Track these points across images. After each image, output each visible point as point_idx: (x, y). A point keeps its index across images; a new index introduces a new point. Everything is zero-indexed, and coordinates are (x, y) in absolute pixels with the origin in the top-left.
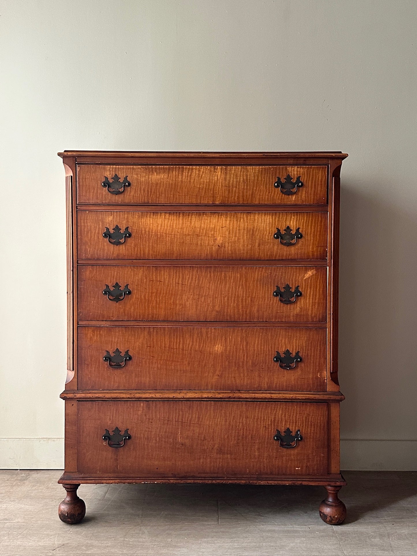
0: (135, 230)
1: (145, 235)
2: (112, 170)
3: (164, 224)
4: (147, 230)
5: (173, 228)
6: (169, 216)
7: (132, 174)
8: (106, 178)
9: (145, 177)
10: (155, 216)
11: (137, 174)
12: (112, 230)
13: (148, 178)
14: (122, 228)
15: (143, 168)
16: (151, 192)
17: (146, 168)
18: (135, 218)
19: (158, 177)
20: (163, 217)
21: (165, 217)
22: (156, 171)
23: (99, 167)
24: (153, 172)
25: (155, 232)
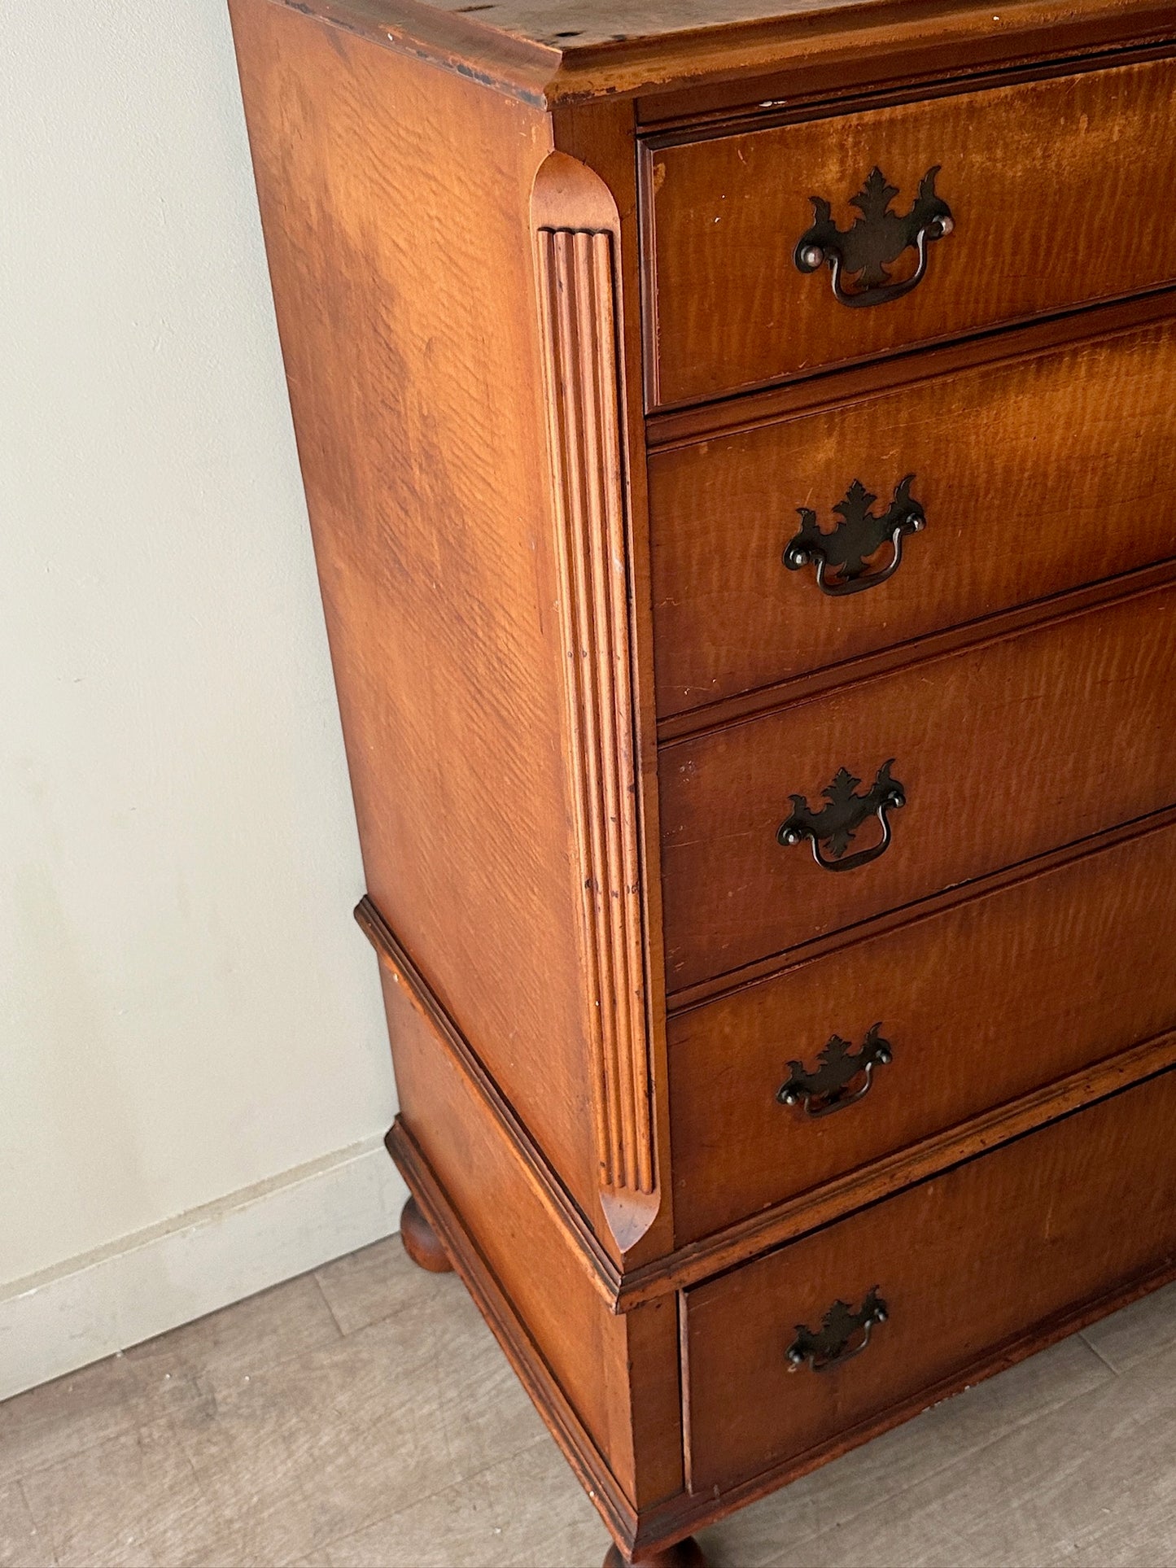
0: (943, 484)
1: (986, 494)
2: (856, 144)
3: (1083, 408)
4: (999, 463)
5: (1119, 418)
6: (1110, 362)
7: (964, 148)
8: (821, 205)
9: (1028, 151)
10: (1043, 379)
11: (989, 147)
12: (831, 516)
13: (1046, 157)
14: (878, 491)
15: (1022, 96)
16: (1050, 239)
17: (1039, 95)
18: (950, 411)
19: (1096, 139)
20: (1083, 373)
21: (1090, 369)
22: (1088, 108)
23: (782, 139)
24: (1071, 119)
25: (1036, 463)
